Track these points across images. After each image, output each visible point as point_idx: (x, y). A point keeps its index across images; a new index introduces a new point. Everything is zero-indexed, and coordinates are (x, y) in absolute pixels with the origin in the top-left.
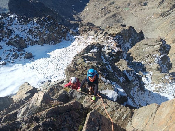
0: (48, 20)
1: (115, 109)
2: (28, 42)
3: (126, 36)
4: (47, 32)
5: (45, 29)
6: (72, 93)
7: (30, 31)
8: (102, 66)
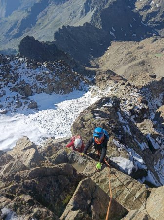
0: (59, 65)
1: (125, 183)
2: (34, 89)
3: (155, 90)
4: (57, 78)
5: (55, 76)
6: (73, 155)
7: (38, 77)
8: (116, 125)
